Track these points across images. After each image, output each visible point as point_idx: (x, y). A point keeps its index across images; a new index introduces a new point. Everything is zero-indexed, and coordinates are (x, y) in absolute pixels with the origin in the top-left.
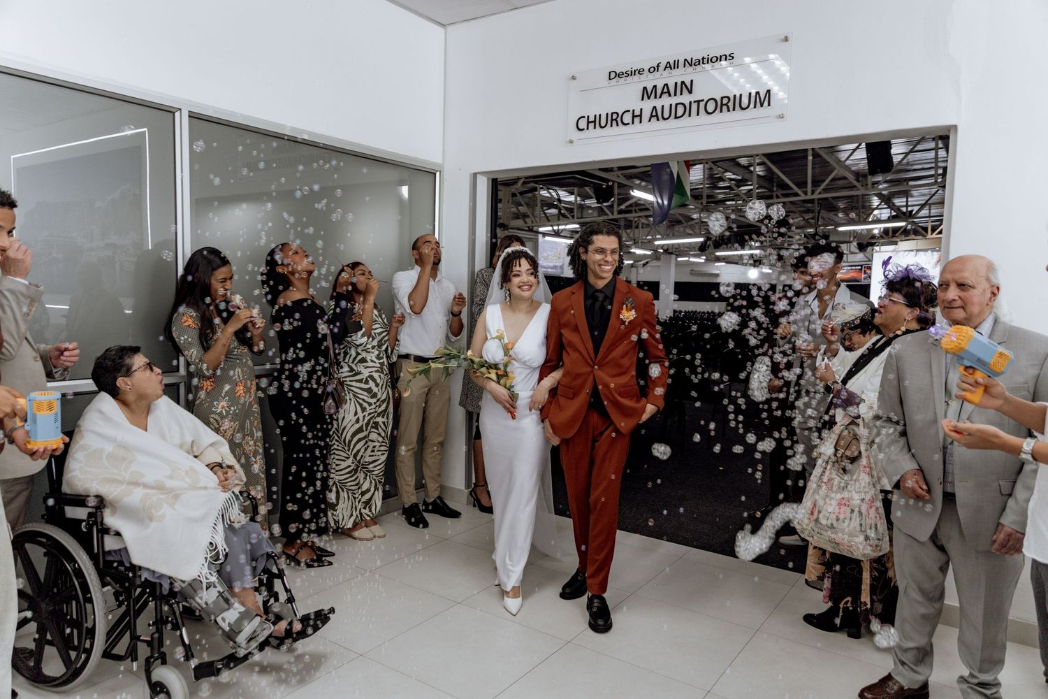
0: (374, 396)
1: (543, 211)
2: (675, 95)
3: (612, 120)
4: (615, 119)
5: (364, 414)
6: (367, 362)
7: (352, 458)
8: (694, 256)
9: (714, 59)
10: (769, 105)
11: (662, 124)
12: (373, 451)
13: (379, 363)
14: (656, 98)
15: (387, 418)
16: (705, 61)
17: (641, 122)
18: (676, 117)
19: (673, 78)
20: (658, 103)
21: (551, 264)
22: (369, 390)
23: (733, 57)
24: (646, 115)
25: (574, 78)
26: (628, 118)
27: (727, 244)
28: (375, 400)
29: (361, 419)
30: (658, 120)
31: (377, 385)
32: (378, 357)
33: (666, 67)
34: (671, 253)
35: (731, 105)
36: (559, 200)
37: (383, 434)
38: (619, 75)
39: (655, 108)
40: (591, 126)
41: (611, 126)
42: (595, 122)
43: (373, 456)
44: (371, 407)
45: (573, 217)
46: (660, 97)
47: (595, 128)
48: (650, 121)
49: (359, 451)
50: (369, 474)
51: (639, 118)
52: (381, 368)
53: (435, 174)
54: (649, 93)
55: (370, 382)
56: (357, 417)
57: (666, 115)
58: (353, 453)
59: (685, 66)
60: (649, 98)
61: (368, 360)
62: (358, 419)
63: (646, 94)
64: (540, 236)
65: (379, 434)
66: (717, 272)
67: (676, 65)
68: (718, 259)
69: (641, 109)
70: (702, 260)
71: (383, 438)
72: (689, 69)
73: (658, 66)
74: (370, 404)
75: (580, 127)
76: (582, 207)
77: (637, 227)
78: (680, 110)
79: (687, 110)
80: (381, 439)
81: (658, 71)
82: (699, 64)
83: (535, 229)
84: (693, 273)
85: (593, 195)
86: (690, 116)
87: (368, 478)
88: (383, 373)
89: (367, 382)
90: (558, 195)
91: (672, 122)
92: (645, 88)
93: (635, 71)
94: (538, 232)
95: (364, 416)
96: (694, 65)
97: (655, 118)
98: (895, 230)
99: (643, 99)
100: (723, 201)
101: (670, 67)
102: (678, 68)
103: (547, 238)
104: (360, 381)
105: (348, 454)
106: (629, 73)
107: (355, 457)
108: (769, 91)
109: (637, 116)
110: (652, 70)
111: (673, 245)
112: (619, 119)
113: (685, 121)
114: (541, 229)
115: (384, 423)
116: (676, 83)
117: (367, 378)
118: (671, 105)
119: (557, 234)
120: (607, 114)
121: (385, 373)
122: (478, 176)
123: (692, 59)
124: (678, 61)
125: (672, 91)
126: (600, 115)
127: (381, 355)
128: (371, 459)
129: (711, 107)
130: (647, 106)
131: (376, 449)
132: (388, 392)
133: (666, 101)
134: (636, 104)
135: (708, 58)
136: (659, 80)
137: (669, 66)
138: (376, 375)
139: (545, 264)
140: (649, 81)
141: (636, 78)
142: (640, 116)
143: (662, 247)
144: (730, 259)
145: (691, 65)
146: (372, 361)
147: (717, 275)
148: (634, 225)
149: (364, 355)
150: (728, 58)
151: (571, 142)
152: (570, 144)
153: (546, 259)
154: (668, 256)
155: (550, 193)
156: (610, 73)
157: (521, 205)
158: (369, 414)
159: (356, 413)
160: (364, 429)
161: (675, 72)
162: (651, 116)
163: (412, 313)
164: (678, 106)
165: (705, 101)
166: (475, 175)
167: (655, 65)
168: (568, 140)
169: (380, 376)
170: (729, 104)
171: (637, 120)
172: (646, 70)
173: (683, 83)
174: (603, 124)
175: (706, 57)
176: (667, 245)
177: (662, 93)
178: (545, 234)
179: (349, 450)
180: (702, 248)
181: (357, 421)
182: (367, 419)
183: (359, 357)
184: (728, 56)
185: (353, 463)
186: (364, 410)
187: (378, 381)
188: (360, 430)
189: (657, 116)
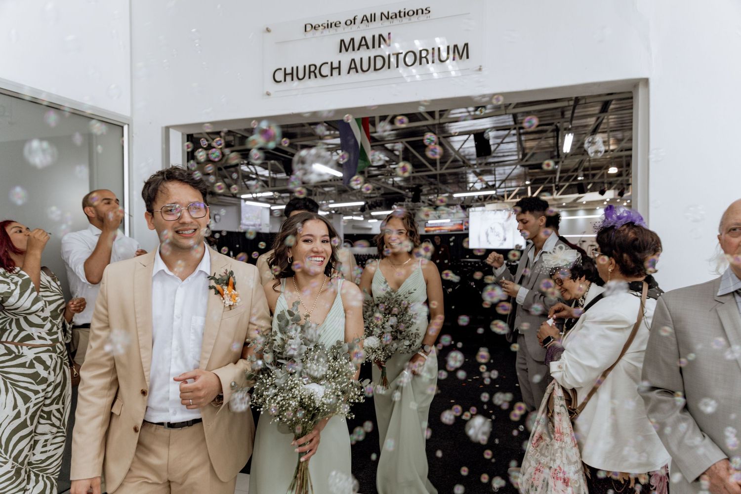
0: (44, 380)
1: (244, 182)
2: (374, 47)
3: (310, 72)
4: (313, 71)
5: (28, 405)
6: (34, 339)
7: (11, 461)
8: (356, 215)
9: (411, 13)
10: (468, 57)
11: (361, 76)
12: (45, 446)
13: (51, 340)
14: (354, 50)
15: (63, 403)
16: (402, 14)
17: (339, 74)
18: (375, 69)
19: (370, 31)
20: (357, 56)
21: (252, 223)
22: (35, 376)
23: (429, 12)
24: (345, 67)
25: (268, 30)
26: (326, 70)
27: (379, 206)
28: (44, 386)
29: (23, 412)
30: (357, 72)
31: (46, 368)
32: (50, 333)
33: (363, 20)
34: (340, 214)
35: (430, 57)
36: (256, 174)
37: (57, 423)
38: (315, 27)
39: (353, 60)
40: (289, 78)
41: (310, 78)
42: (292, 74)
43: (46, 452)
44: (37, 396)
45: (268, 186)
46: (359, 49)
47: (292, 80)
48: (349, 73)
49: (21, 451)
50: (41, 474)
51: (338, 70)
52: (53, 346)
53: (122, 127)
54: (347, 46)
55: (37, 364)
56: (17, 411)
57: (365, 67)
58: (13, 456)
59: (381, 19)
60: (347, 50)
61: (36, 337)
62: (19, 413)
63: (344, 46)
64: (242, 201)
65: (53, 425)
66: (370, 226)
67: (373, 18)
68: (372, 217)
69: (340, 62)
70: (361, 218)
71: (58, 428)
72: (386, 23)
73: (355, 19)
74: (36, 392)
75: (277, 79)
76: (274, 179)
77: (315, 195)
78: (379, 63)
79: (386, 62)
80: (55, 430)
81: (354, 23)
82: (396, 17)
83: (238, 196)
84: (354, 227)
85: (283, 170)
86: (389, 67)
87: (40, 478)
88: (55, 352)
89: (32, 366)
90: (255, 170)
91: (371, 75)
92: (342, 41)
93: (331, 24)
94: (240, 198)
95: (28, 409)
96: (391, 18)
97: (355, 70)
98: (486, 197)
99: (340, 51)
100: (376, 176)
101: (367, 20)
102: (375, 20)
103: (248, 203)
104: (23, 365)
105: (5, 458)
106: (326, 25)
107: (16, 459)
108: (466, 45)
109: (336, 69)
110: (349, 23)
111: (341, 208)
112: (317, 72)
113: (385, 73)
114: (243, 196)
115: (58, 410)
116: (374, 37)
117: (31, 361)
118: (370, 58)
119: (256, 200)
120: (305, 67)
121: (58, 351)
122: (171, 130)
123: (388, 13)
124: (375, 14)
125: (370, 44)
126: (297, 68)
127: (55, 329)
128: (44, 457)
129: (410, 60)
130: (346, 58)
131: (49, 443)
132: (64, 373)
133: (364, 54)
134: (334, 57)
135: (405, 12)
136: (357, 33)
137: (365, 19)
138: (45, 357)
139: (248, 223)
140: (347, 34)
141: (332, 31)
142: (339, 68)
143: (334, 209)
144: (380, 218)
145: (388, 19)
146: (40, 338)
147: (370, 229)
148: (314, 193)
149: (29, 330)
150: (425, 12)
151: (268, 94)
152: (267, 97)
153: (248, 219)
154: (338, 216)
155: (250, 169)
156: (306, 26)
157: (226, 177)
158: (35, 405)
159: (15, 406)
160: (29, 423)
161: (372, 25)
162: (350, 68)
163: (88, 283)
164: (377, 58)
165: (404, 54)
166: (167, 129)
167: (352, 19)
168: (265, 92)
169: (51, 357)
170: (428, 57)
171: (335, 72)
172: (343, 22)
173: (380, 36)
174: (301, 76)
175: (402, 10)
176: (338, 208)
177: (360, 45)
178: (246, 200)
179: (6, 453)
180: (363, 209)
181: (18, 416)
182: (31, 411)
183: (23, 334)
184: (424, 10)
185: (13, 467)
186: (26, 399)
187: (48, 362)
188: (23, 425)
189: (356, 68)
